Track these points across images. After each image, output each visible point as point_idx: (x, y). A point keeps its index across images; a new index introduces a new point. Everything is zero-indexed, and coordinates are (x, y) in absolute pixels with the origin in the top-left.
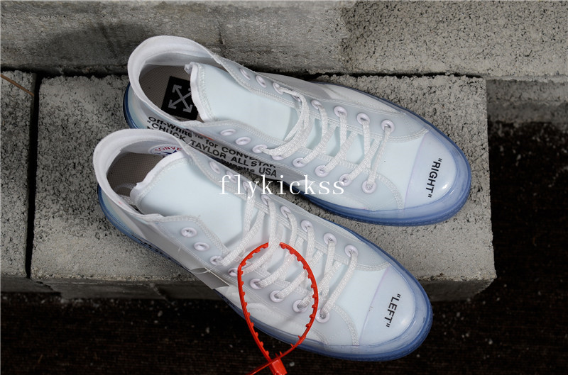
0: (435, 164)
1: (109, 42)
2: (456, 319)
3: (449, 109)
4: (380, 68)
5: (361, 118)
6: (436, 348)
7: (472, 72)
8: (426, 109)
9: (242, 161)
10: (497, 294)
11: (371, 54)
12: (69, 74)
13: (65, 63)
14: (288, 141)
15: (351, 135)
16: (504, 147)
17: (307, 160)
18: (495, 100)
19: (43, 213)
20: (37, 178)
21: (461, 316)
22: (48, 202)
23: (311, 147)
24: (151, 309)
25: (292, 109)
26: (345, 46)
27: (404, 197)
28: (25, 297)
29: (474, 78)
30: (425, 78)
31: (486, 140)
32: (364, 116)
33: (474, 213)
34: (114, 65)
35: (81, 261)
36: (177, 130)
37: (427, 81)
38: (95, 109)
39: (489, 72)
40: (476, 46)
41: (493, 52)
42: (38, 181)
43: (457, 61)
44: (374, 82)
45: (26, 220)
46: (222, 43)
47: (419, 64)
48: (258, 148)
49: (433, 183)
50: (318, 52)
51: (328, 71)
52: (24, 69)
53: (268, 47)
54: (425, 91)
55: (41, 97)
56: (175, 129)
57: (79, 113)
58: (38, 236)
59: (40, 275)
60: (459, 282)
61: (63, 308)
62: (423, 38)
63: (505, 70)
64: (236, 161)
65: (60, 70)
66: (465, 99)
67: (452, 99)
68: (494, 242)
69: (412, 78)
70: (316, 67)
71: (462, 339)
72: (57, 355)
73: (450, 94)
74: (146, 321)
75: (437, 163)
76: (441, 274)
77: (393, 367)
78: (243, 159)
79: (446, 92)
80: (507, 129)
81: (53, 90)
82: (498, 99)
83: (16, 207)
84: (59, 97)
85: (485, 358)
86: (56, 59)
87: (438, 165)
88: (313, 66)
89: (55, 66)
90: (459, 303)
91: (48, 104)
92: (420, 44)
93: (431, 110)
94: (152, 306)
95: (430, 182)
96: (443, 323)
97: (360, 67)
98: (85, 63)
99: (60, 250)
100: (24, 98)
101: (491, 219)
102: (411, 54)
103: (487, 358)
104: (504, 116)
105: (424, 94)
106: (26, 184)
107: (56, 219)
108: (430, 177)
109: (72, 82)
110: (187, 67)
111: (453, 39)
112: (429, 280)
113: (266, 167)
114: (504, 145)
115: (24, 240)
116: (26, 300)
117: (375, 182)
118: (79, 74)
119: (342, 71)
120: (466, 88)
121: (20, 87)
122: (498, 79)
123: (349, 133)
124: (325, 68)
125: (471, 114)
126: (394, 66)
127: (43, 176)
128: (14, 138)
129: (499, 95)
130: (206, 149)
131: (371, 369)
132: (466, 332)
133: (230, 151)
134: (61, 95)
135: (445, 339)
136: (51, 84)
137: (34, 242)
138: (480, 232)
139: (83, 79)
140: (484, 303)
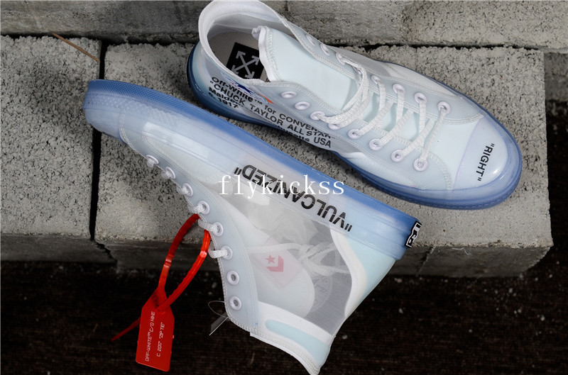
0: (487, 149)
1: (177, 8)
2: (508, 295)
3: (507, 80)
4: (439, 39)
5: (419, 98)
6: (488, 323)
7: (530, 44)
8: (485, 79)
9: (298, 130)
10: (550, 271)
11: (430, 26)
12: (133, 41)
13: (131, 30)
14: (345, 112)
15: (407, 113)
16: (557, 126)
17: (362, 132)
18: (551, 75)
19: (108, 176)
20: (102, 143)
21: (514, 291)
22: (112, 165)
23: (368, 119)
24: (205, 280)
25: (352, 80)
26: (405, 17)
27: (453, 179)
28: (80, 266)
29: (532, 50)
30: (484, 49)
31: (544, 111)
32: (421, 96)
33: (531, 182)
34: (179, 33)
35: (144, 223)
36: (238, 93)
37: (486, 52)
38: (159, 76)
39: (547, 44)
40: (534, 19)
41: (551, 25)
42: (103, 145)
43: (516, 33)
44: (433, 53)
45: (91, 183)
46: (287, 10)
47: (478, 36)
48: (316, 115)
49: (484, 167)
50: (381, 20)
51: (388, 42)
52: (90, 37)
53: (332, 14)
54: (484, 62)
55: (106, 64)
56: (236, 91)
57: (144, 79)
58: (102, 198)
59: (104, 236)
60: (516, 249)
61: (118, 278)
62: (482, 11)
63: (562, 42)
64: (292, 128)
65: (125, 38)
66: (523, 70)
67: (511, 70)
68: (551, 210)
69: (471, 50)
70: (377, 37)
71: (514, 315)
72: (112, 324)
73: (508, 66)
74: (200, 293)
75: (489, 148)
76: (499, 241)
77: (445, 342)
78: (299, 127)
79: (504, 63)
80: (560, 108)
81: (119, 57)
82: (554, 74)
83: (81, 170)
84: (124, 64)
85: (537, 334)
86: (122, 26)
87: (490, 150)
88: (374, 35)
89: (121, 33)
90: (511, 280)
91: (114, 70)
92: (479, 16)
93: (489, 81)
94: (206, 278)
95: (481, 166)
96: (495, 299)
97: (420, 38)
98: (151, 30)
99: (124, 212)
100: (90, 64)
101: (548, 188)
102: (470, 26)
103: (539, 335)
104: (558, 94)
105: (483, 65)
106: (91, 148)
107: (120, 182)
108: (482, 160)
109: (137, 49)
110: (255, 30)
111: (511, 12)
112: (487, 246)
113: (321, 137)
114: (558, 124)
115: (88, 201)
116: (82, 270)
117: (427, 160)
118: (144, 42)
119: (402, 42)
120: (524, 60)
121: (86, 53)
122: (555, 52)
123: (405, 110)
124: (386, 38)
125: (529, 85)
126: (453, 38)
127: (107, 140)
128: (80, 103)
129: (555, 71)
130: (265, 115)
131: (423, 343)
132: (519, 308)
133: (287, 118)
134: (126, 61)
135: (498, 315)
136: (116, 51)
137: (99, 204)
138: (537, 200)
139: (148, 47)
140: (537, 279)
